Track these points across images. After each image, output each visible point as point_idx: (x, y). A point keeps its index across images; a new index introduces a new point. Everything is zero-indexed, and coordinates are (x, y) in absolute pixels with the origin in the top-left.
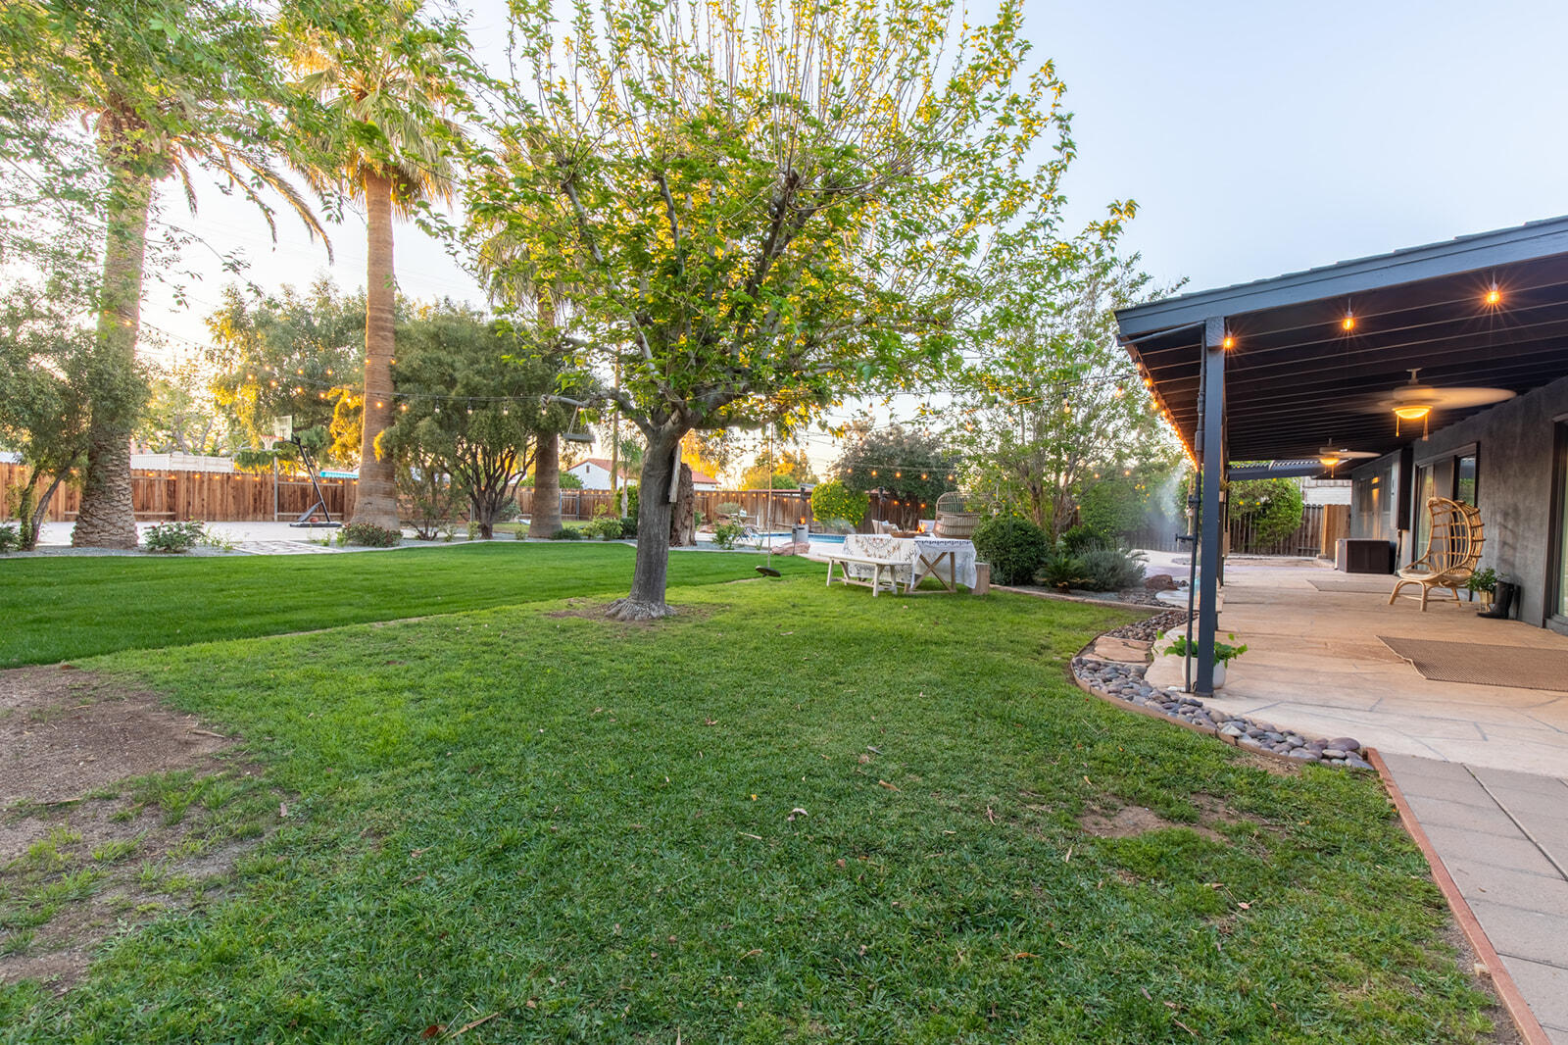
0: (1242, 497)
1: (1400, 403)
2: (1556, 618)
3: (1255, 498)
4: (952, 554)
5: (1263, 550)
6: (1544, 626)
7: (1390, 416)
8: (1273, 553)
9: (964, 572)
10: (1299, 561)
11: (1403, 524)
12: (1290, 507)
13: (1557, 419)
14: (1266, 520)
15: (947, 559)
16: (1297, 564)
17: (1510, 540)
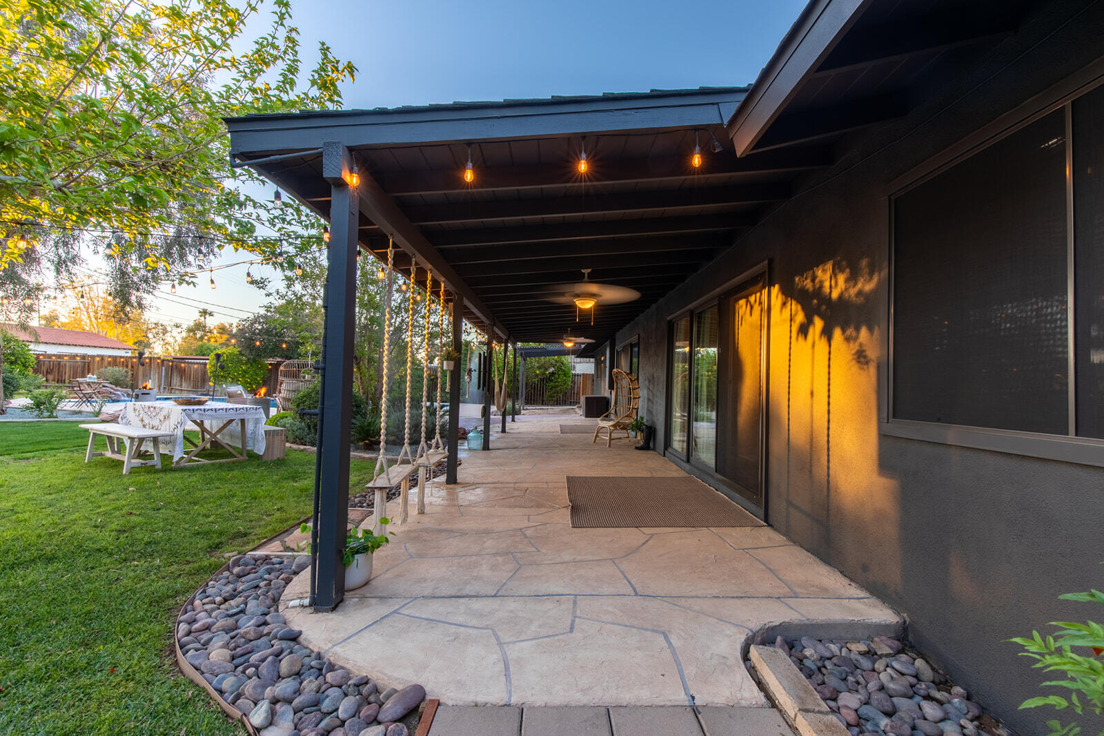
0: (539, 368)
1: (578, 296)
2: (670, 450)
3: (546, 369)
4: (243, 421)
5: (551, 402)
6: (664, 456)
7: (572, 307)
8: (557, 404)
9: (254, 439)
10: (568, 409)
11: (611, 387)
12: (565, 375)
13: (668, 318)
14: (552, 384)
15: (235, 426)
16: (564, 412)
17: (651, 398)
